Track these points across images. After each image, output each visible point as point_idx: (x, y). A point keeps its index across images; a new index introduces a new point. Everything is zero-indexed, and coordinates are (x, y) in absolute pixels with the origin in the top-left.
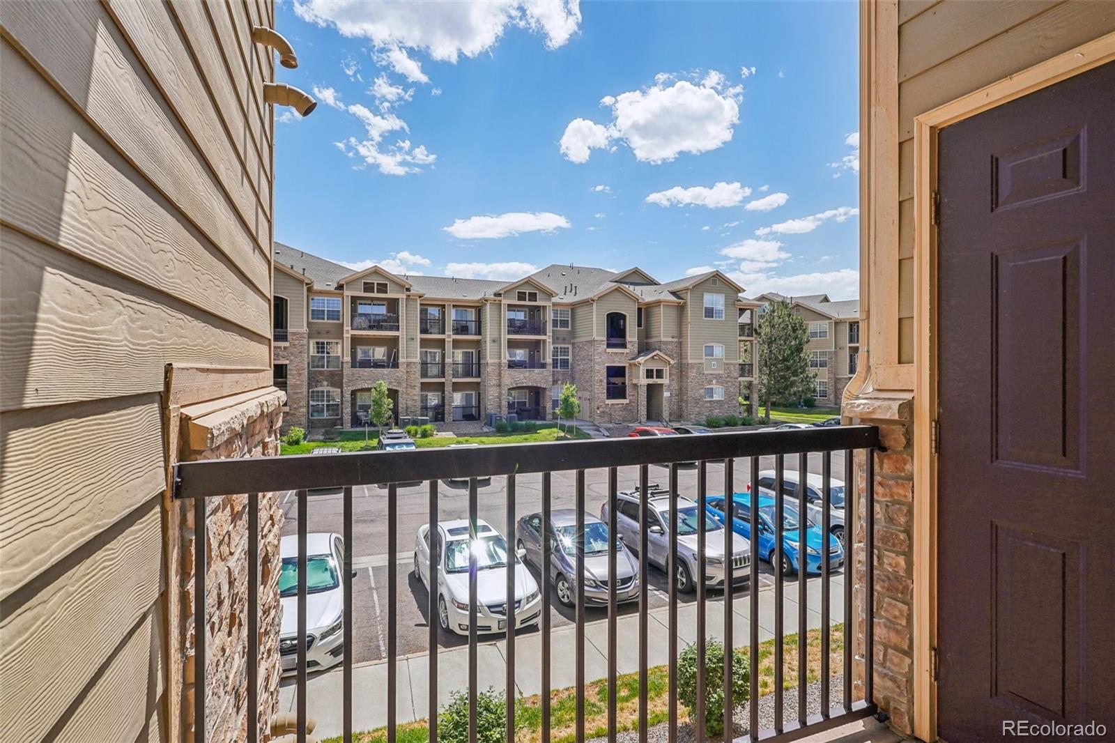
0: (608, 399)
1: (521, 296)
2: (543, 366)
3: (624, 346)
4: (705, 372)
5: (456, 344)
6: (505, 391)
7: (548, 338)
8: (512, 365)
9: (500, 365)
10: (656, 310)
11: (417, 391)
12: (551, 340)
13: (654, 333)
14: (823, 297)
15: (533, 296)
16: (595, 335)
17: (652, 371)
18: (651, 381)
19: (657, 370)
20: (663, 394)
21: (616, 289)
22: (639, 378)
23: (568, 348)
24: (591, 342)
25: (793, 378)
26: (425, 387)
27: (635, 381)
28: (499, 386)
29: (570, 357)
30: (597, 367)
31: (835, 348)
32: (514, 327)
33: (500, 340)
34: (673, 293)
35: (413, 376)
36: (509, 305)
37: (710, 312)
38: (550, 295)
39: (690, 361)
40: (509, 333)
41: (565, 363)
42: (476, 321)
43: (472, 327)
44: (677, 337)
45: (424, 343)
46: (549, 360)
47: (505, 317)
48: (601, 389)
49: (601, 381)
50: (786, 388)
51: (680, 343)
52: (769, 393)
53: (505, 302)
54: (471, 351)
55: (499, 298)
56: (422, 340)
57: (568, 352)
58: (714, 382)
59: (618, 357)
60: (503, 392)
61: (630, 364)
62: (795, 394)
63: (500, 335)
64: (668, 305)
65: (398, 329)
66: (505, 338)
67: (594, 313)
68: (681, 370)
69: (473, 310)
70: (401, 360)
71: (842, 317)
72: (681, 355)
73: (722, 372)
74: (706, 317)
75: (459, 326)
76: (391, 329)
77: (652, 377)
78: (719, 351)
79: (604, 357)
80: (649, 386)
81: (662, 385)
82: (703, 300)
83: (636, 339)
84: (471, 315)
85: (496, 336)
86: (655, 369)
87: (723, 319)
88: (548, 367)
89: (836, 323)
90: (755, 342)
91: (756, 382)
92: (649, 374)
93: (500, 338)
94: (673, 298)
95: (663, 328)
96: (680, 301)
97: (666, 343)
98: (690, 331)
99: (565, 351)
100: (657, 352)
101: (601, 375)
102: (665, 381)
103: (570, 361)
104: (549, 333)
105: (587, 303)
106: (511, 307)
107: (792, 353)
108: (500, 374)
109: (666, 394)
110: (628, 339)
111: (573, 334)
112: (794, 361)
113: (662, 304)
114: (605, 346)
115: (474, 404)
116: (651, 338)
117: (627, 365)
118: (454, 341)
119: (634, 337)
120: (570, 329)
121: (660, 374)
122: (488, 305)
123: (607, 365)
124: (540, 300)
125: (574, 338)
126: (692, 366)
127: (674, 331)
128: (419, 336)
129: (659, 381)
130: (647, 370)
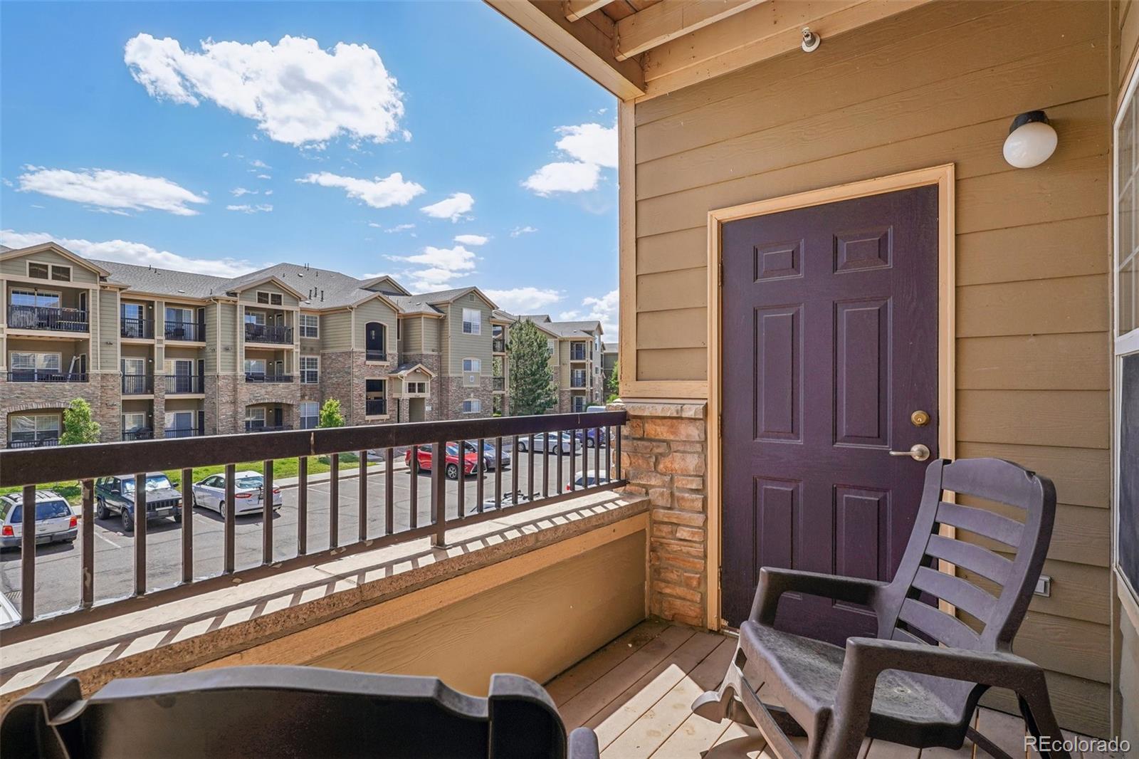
0: (367, 414)
1: (262, 298)
2: (289, 379)
3: (383, 358)
4: (464, 386)
5: (170, 351)
6: (242, 410)
7: (295, 347)
8: (250, 378)
9: (235, 378)
10: (416, 322)
11: (118, 410)
12: (299, 350)
13: (413, 345)
14: (545, 318)
15: (277, 299)
16: (353, 347)
17: (414, 384)
18: (413, 395)
19: (419, 384)
20: (424, 408)
21: (376, 298)
22: (401, 392)
23: (316, 360)
24: (349, 354)
25: (539, 391)
26: (128, 405)
27: (395, 396)
28: (234, 402)
29: (318, 370)
30: (356, 381)
31: (560, 364)
32: (254, 334)
33: (236, 349)
34: (432, 306)
35: (110, 392)
36: (247, 308)
37: (468, 327)
38: (297, 299)
39: (451, 375)
40: (247, 340)
41: (313, 377)
42: (195, 324)
43: (191, 330)
44: (437, 351)
45: (127, 350)
46: (296, 372)
47: (241, 321)
48: (360, 406)
49: (360, 395)
50: (534, 400)
51: (440, 357)
52: (517, 406)
53: (242, 303)
54: (188, 360)
55: (234, 298)
56: (123, 345)
57: (316, 364)
58: (472, 395)
59: (378, 369)
60: (240, 410)
61: (390, 378)
62: (540, 405)
63: (235, 342)
64: (429, 318)
65: (87, 329)
66: (241, 346)
67: (353, 322)
68: (442, 385)
69: (192, 311)
70: (92, 371)
71: (565, 336)
72: (441, 369)
73: (478, 386)
74: (464, 331)
75: (172, 329)
76: (76, 329)
77: (414, 391)
78: (476, 365)
79: (363, 369)
80: (412, 401)
81: (424, 398)
82: (462, 315)
83: (395, 352)
84: (190, 317)
85: (229, 343)
86: (417, 382)
87: (480, 334)
88: (295, 380)
89: (560, 342)
90: (507, 357)
91: (507, 395)
92: (411, 387)
93: (235, 346)
94: (432, 311)
95: (424, 340)
96: (440, 314)
97: (427, 356)
98: (450, 344)
99: (312, 363)
100: (419, 365)
101: (359, 389)
102: (426, 395)
103: (319, 374)
104: (297, 342)
105: (345, 311)
106: (249, 310)
107: (538, 368)
108: (235, 390)
109: (428, 408)
110: (388, 351)
111: (323, 344)
112: (541, 375)
113: (423, 316)
114: (364, 359)
115: (193, 426)
116: (410, 350)
117: (387, 378)
118: (167, 348)
119: (393, 349)
120: (318, 338)
121: (421, 388)
122: (219, 306)
123: (366, 378)
124: (286, 304)
125: (324, 348)
126: (453, 379)
127: (434, 345)
128: (120, 340)
129: (421, 395)
130: (410, 384)
